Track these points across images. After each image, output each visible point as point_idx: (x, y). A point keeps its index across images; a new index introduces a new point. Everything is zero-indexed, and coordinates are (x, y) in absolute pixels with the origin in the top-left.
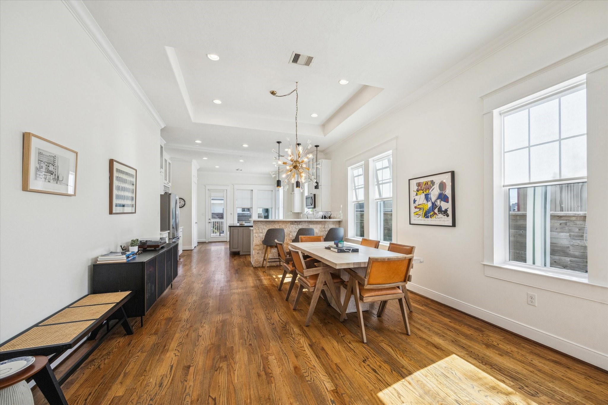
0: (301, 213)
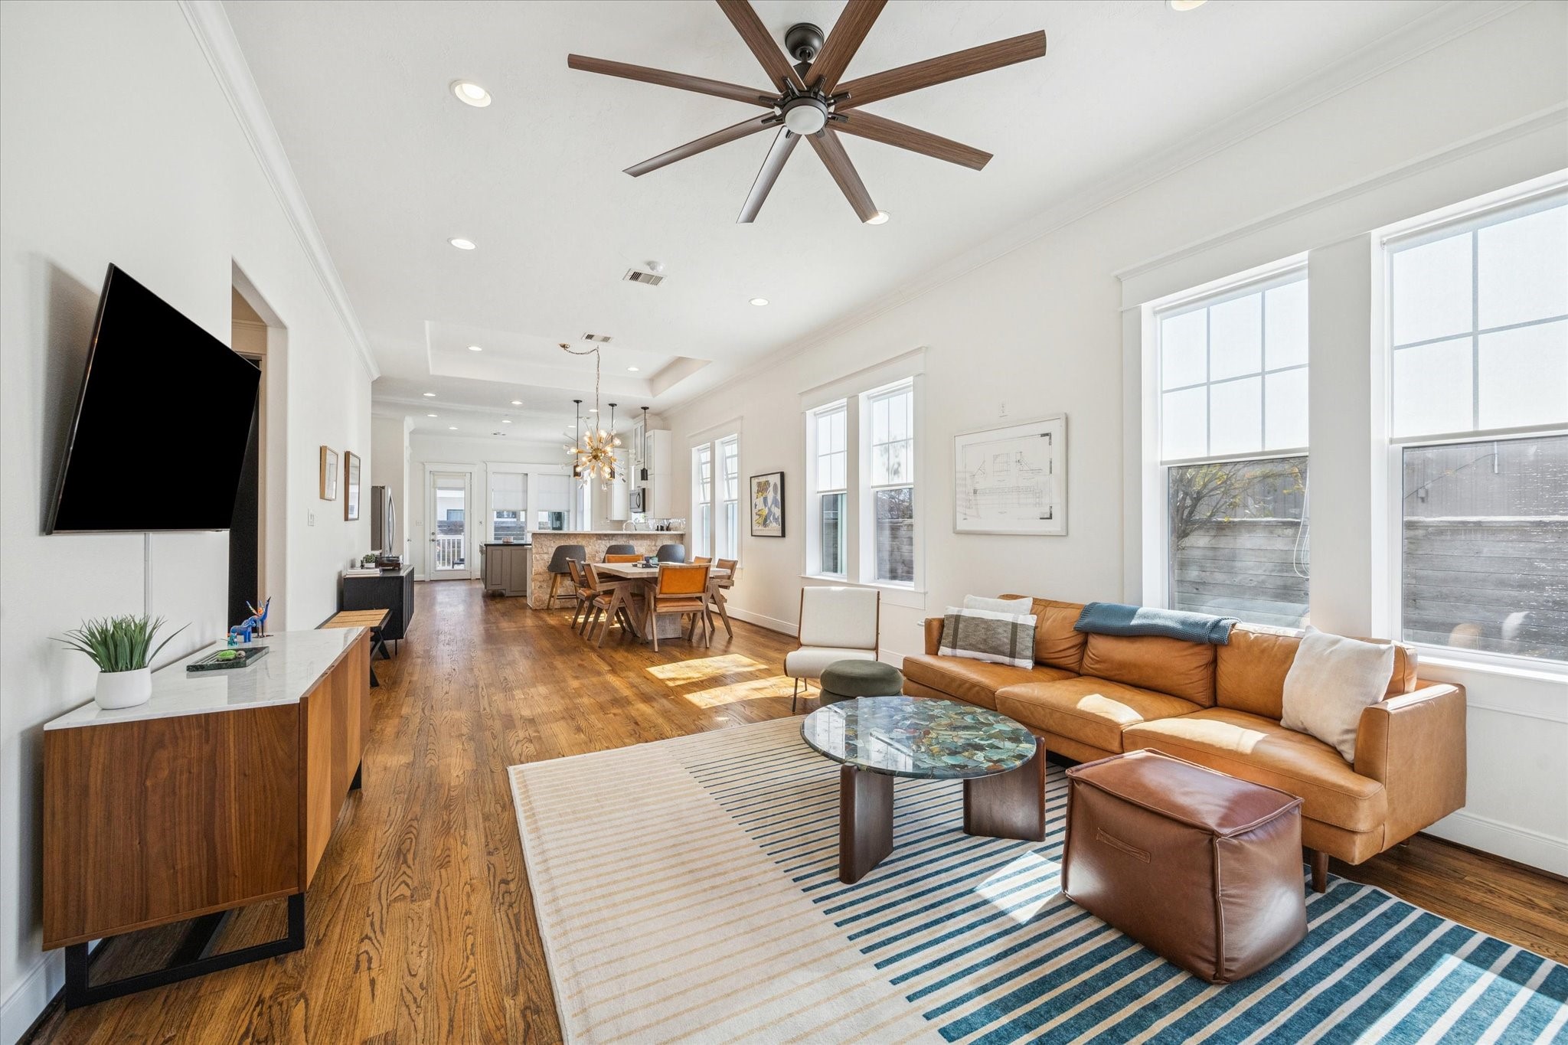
0: (626, 521)
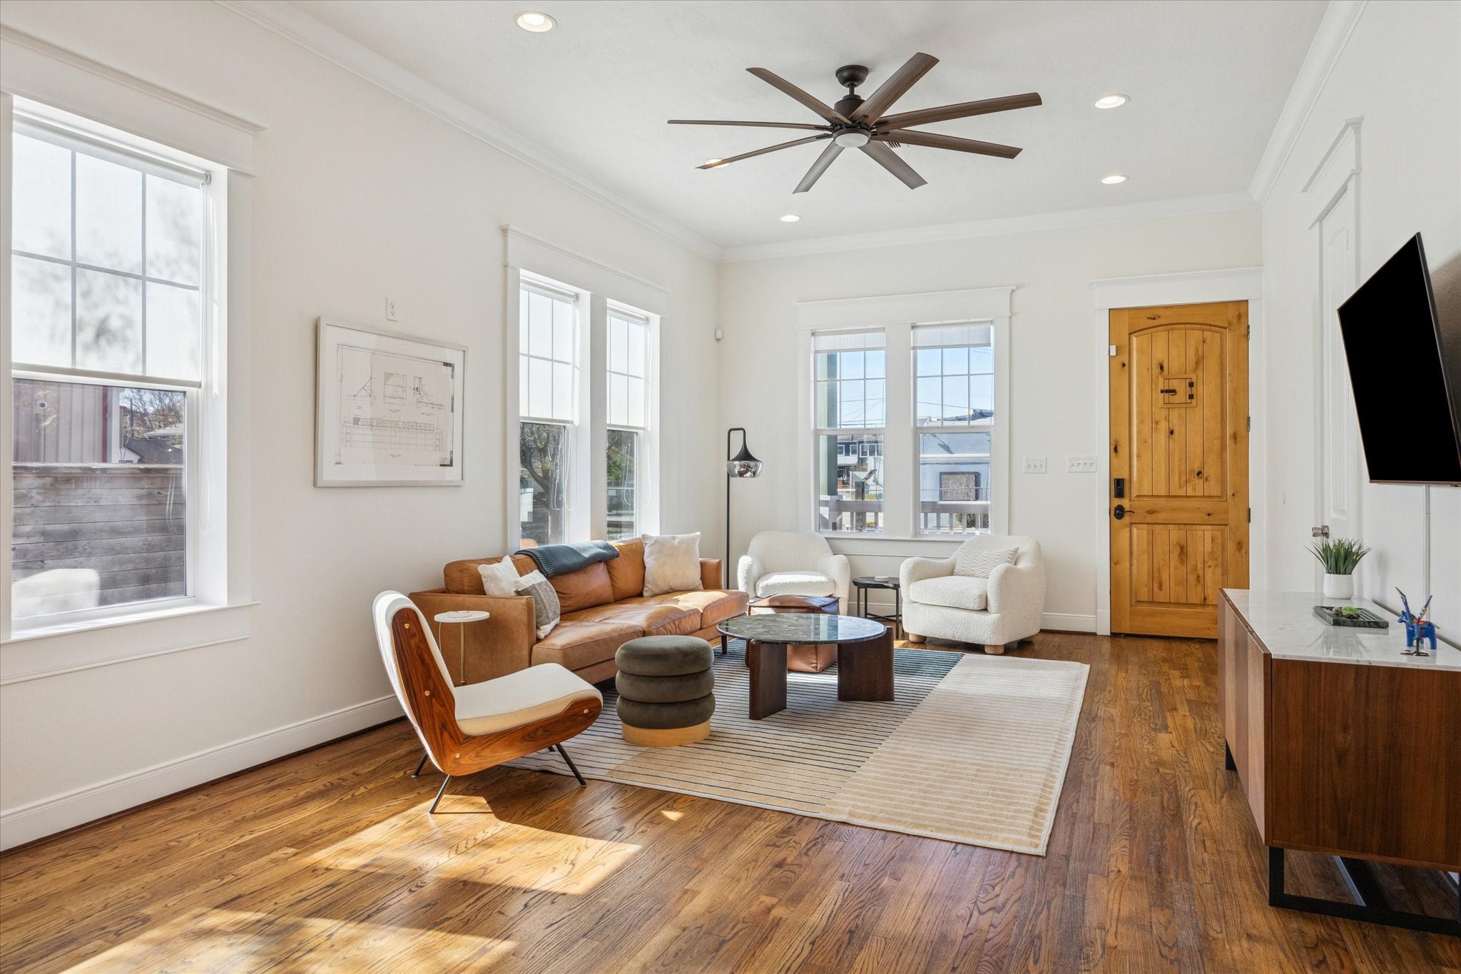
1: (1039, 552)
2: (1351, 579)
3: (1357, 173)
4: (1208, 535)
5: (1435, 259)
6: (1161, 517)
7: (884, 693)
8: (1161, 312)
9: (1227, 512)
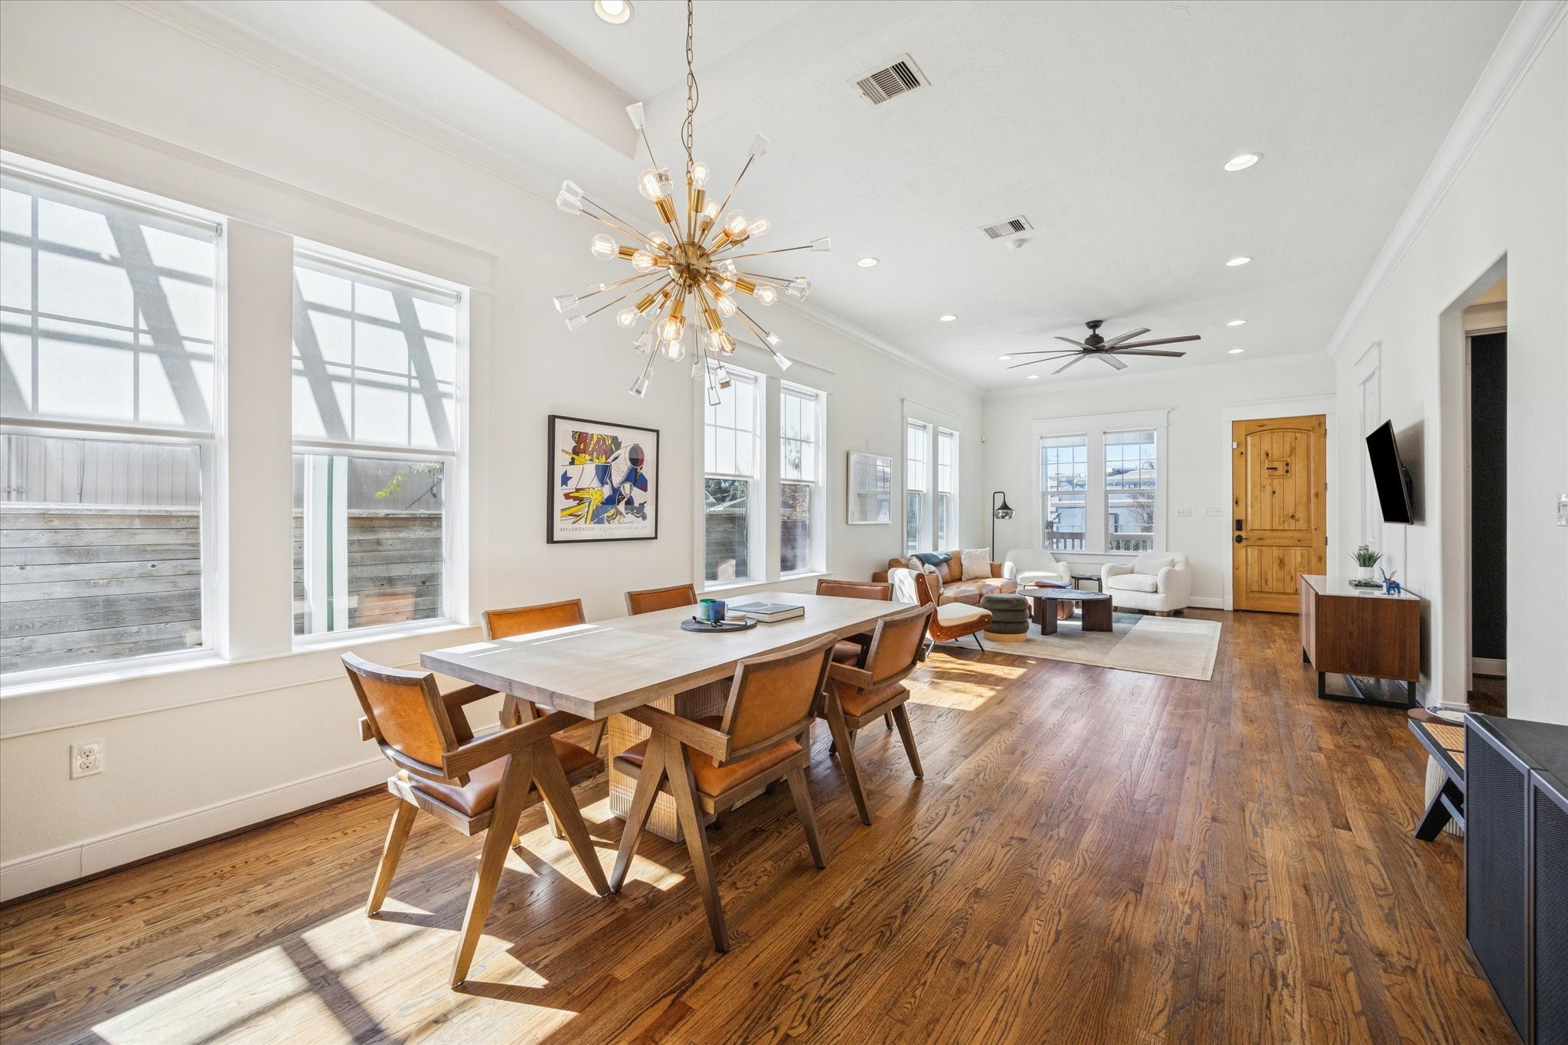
1: (1187, 563)
2: (1373, 572)
3: (1379, 368)
4: (1299, 553)
5: (1397, 429)
6: (1267, 542)
7: (1106, 628)
8: (1266, 423)
9: (1311, 539)
